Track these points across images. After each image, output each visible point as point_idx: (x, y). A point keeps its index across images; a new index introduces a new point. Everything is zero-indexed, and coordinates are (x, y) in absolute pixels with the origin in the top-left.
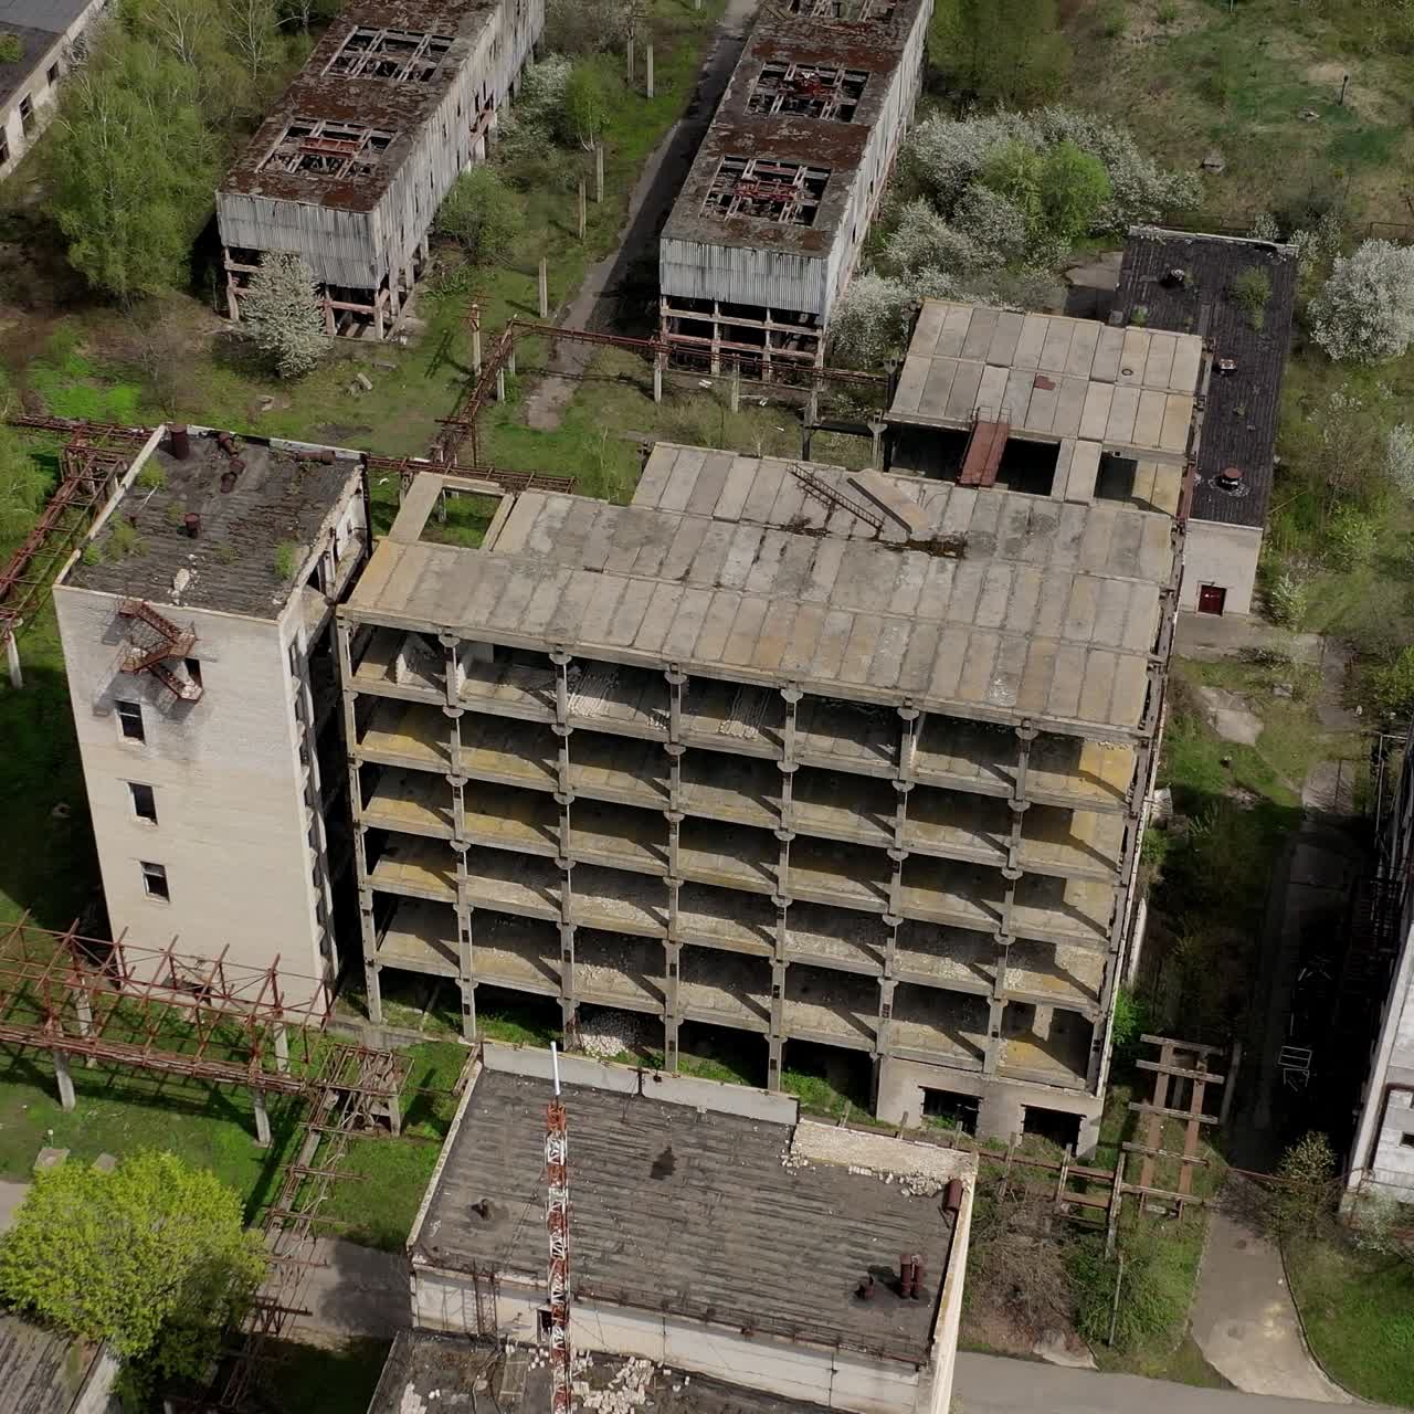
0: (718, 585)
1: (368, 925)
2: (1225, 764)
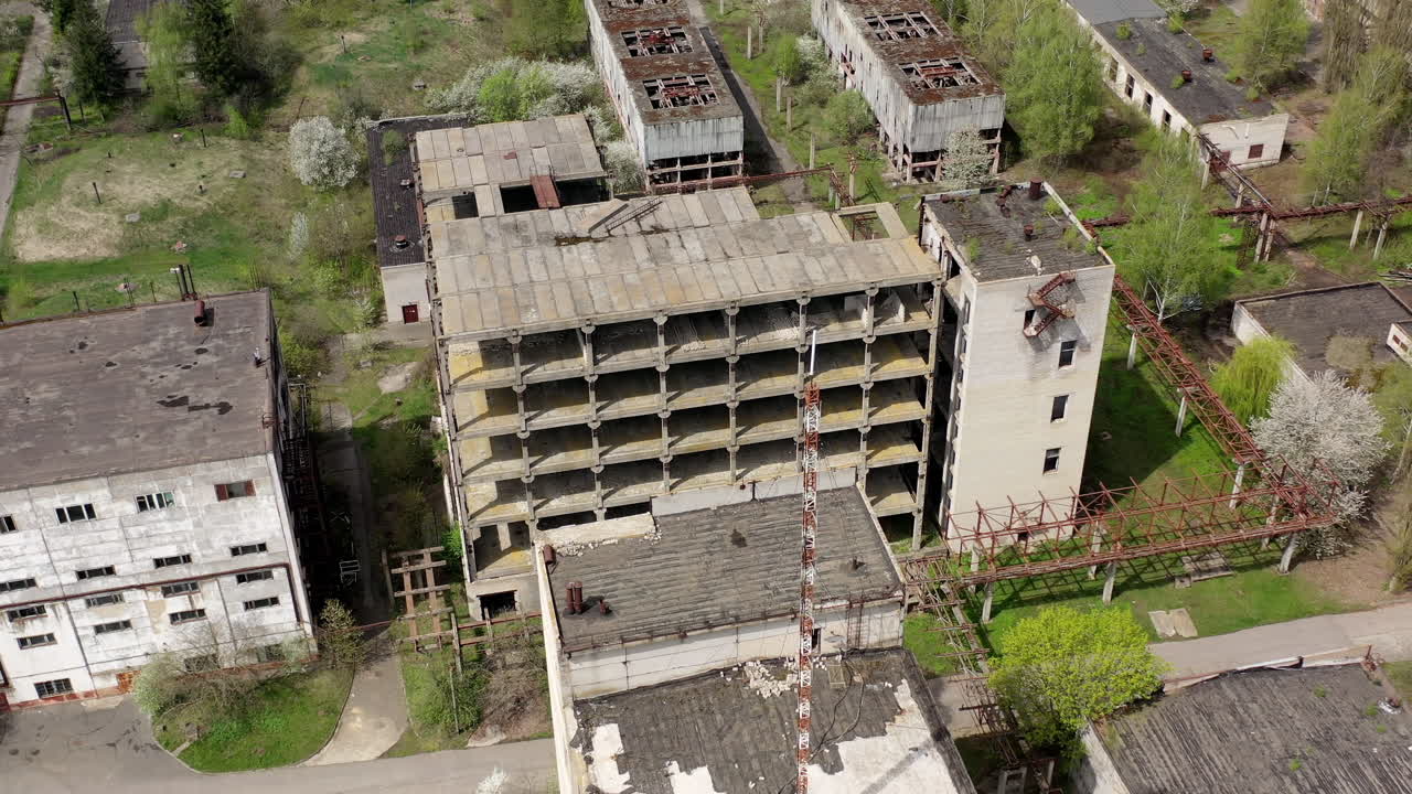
0: (707, 260)
1: (922, 470)
2: (399, 404)
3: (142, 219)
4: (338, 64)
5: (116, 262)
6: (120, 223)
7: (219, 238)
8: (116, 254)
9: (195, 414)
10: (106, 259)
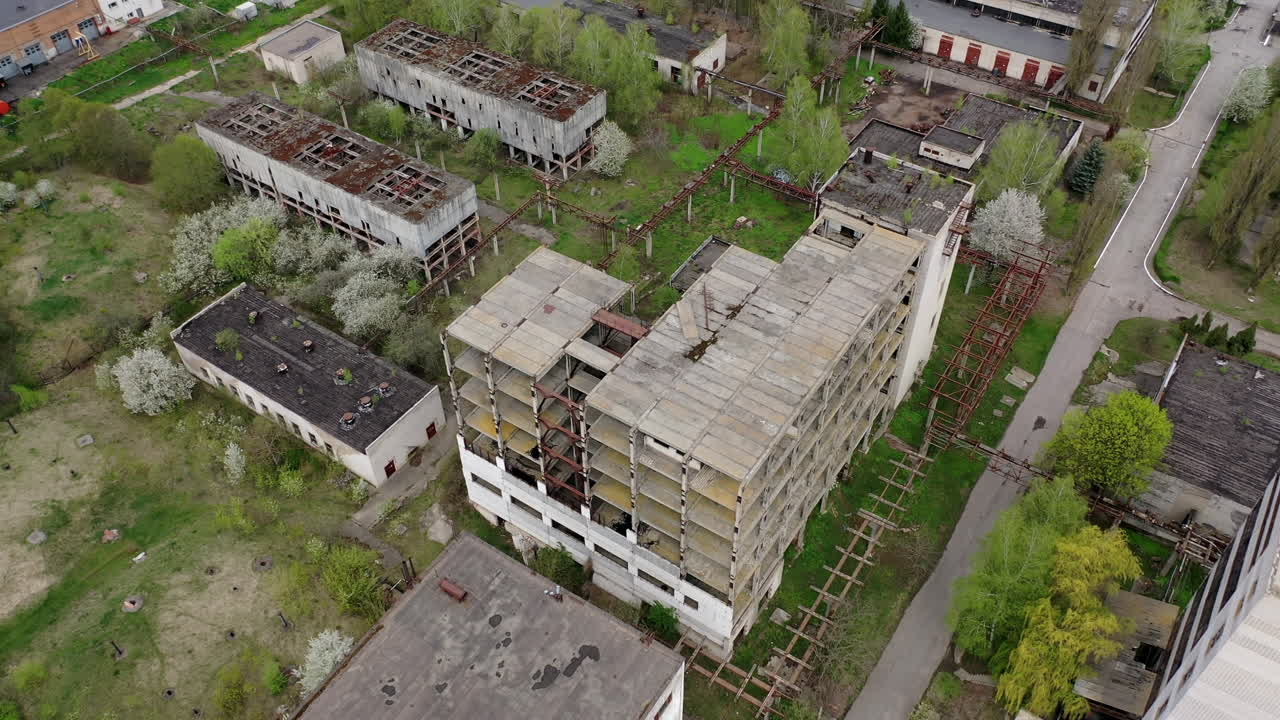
3: (49, 534)
4: (43, 297)
5: (66, 585)
6: (30, 550)
7: (135, 506)
8: (54, 579)
9: (578, 675)
10: (50, 589)
